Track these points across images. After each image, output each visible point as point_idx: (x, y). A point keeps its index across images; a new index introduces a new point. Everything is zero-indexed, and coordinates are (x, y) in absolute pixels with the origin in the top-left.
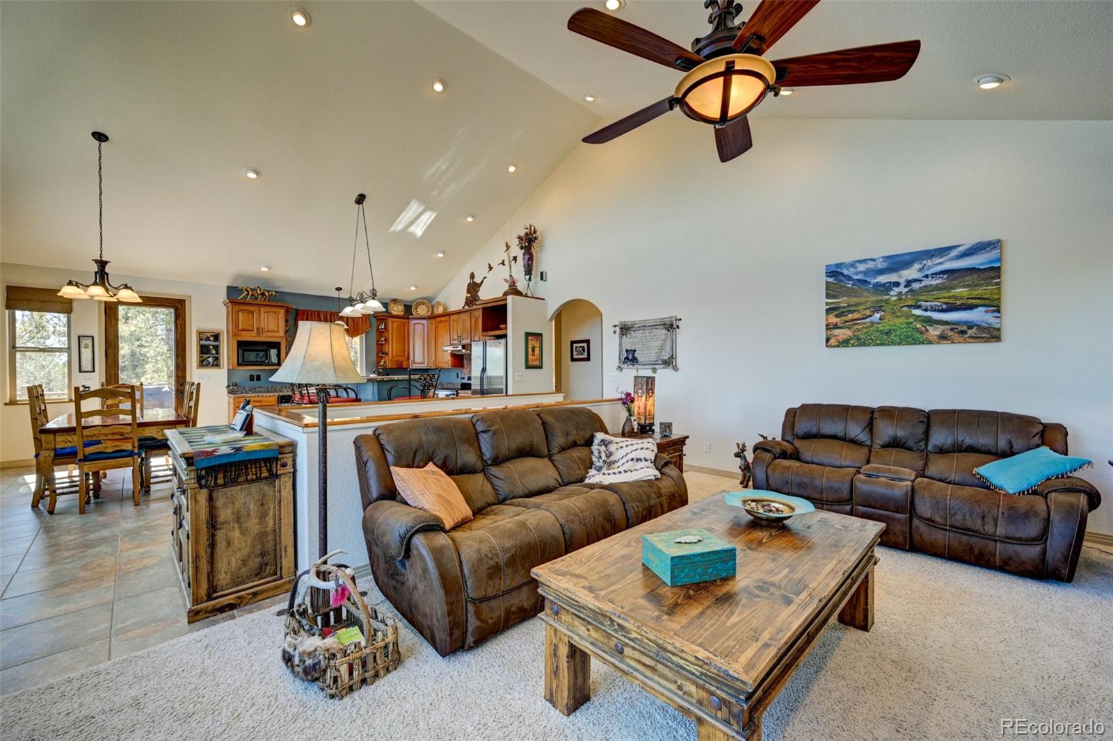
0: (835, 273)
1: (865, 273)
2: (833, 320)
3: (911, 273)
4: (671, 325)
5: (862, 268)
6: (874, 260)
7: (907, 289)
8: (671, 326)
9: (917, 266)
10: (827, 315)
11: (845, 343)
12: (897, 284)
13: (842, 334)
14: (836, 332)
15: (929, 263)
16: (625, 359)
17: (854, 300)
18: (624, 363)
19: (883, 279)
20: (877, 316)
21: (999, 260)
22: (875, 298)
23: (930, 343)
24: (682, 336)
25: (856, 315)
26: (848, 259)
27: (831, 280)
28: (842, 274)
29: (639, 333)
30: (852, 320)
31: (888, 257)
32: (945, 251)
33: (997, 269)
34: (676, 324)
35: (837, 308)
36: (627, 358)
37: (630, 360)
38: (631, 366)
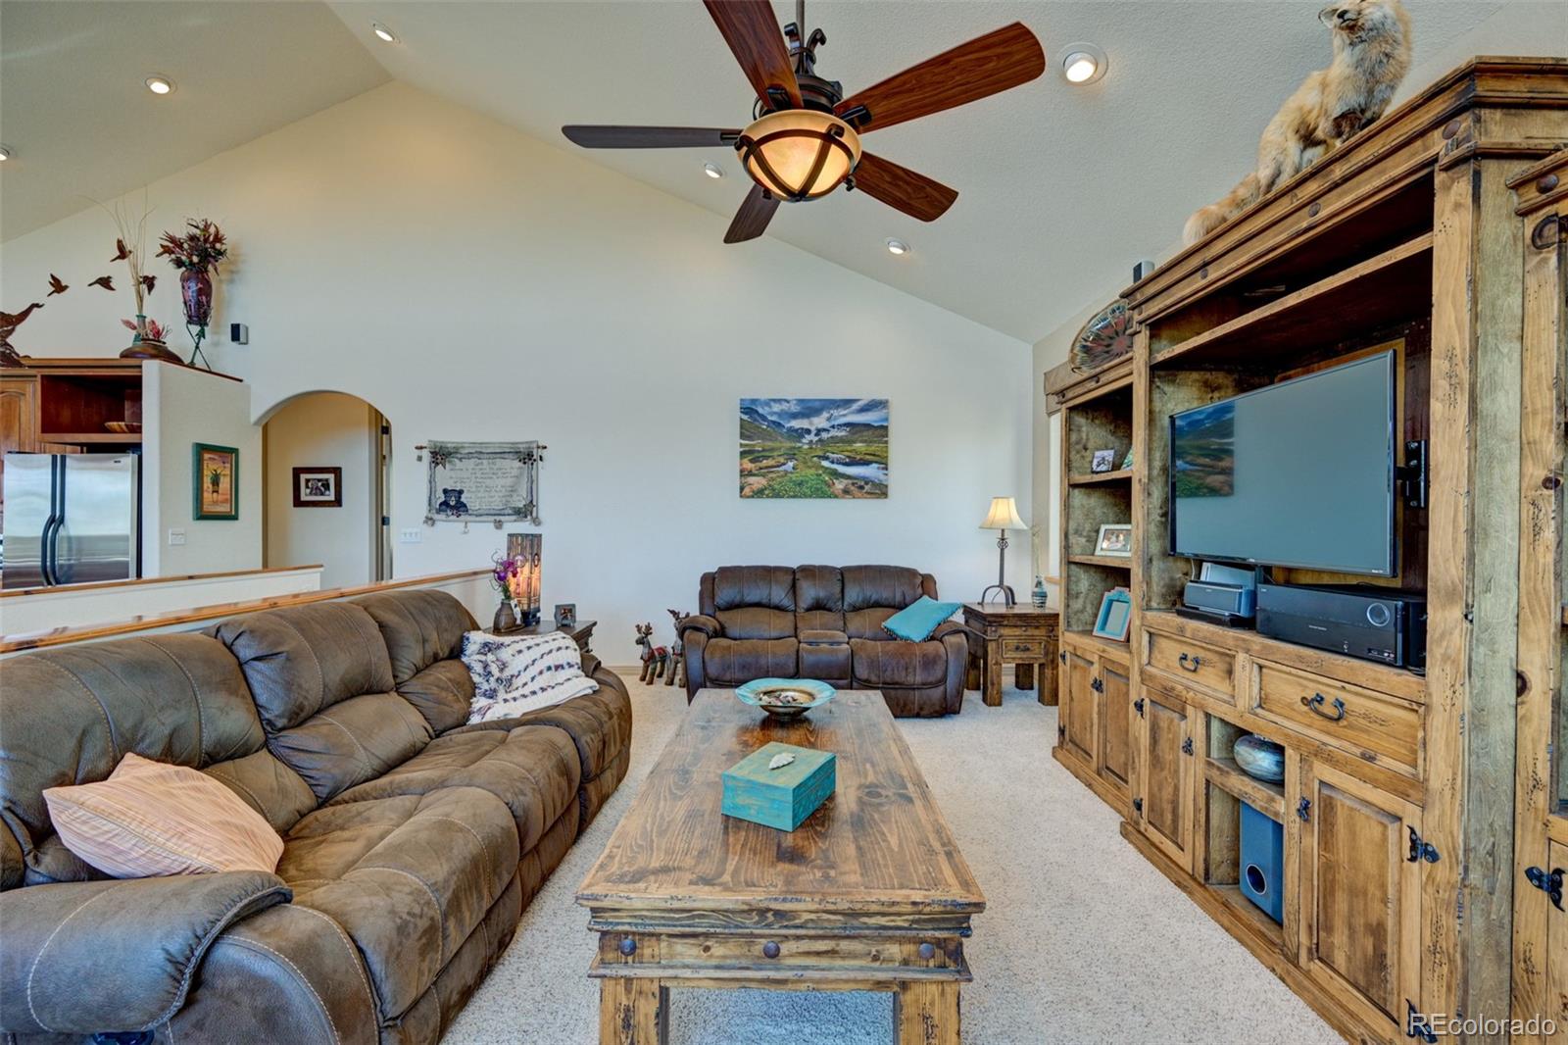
0: (749, 409)
1: (780, 414)
2: (748, 465)
3: (820, 422)
4: (530, 455)
5: (776, 408)
6: (787, 401)
7: (817, 438)
8: (528, 457)
9: (825, 415)
10: (741, 458)
11: (759, 493)
12: (808, 432)
13: (757, 482)
14: (751, 479)
15: (835, 413)
16: (441, 504)
17: (769, 444)
18: (439, 511)
19: (796, 424)
20: (791, 464)
21: (886, 419)
22: (788, 444)
23: (836, 497)
24: (545, 472)
25: (771, 462)
26: (763, 396)
27: (745, 417)
28: (757, 412)
29: (470, 463)
30: (767, 467)
31: (801, 401)
32: (847, 403)
33: (885, 428)
34: (537, 454)
35: (754, 452)
36: (445, 504)
37: (452, 508)
38: (453, 517)
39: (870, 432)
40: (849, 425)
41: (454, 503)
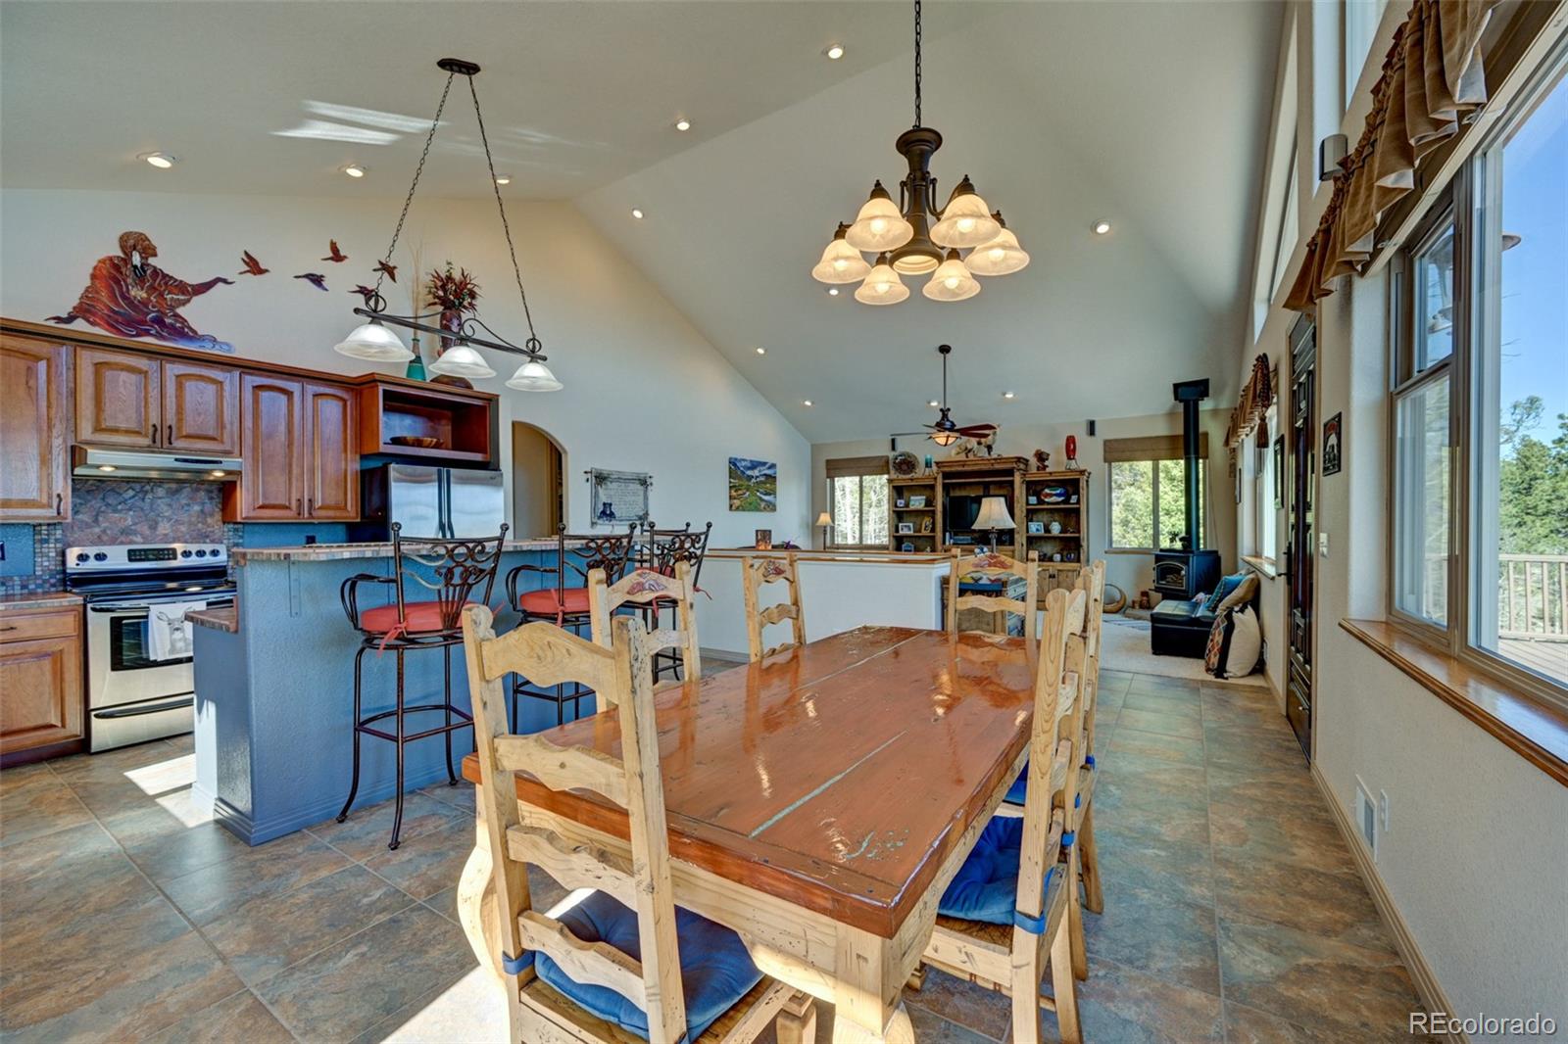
0: (733, 462)
1: (744, 467)
2: (734, 493)
3: (756, 473)
5: (743, 464)
6: (746, 461)
7: (755, 481)
8: (644, 482)
9: (758, 469)
10: (730, 489)
11: (737, 509)
12: (753, 477)
14: (735, 501)
15: (762, 468)
16: (601, 513)
17: (741, 483)
18: (599, 518)
19: (749, 473)
20: (748, 493)
21: (775, 473)
22: (747, 483)
23: (761, 511)
24: (653, 493)
25: (739, 492)
26: (740, 457)
27: (731, 467)
28: (735, 465)
29: (615, 485)
30: (737, 495)
31: (751, 461)
32: (764, 464)
33: (775, 477)
34: (649, 481)
35: (734, 486)
36: (603, 513)
37: (607, 515)
38: (607, 522)
39: (771, 479)
40: (765, 475)
41: (608, 512)
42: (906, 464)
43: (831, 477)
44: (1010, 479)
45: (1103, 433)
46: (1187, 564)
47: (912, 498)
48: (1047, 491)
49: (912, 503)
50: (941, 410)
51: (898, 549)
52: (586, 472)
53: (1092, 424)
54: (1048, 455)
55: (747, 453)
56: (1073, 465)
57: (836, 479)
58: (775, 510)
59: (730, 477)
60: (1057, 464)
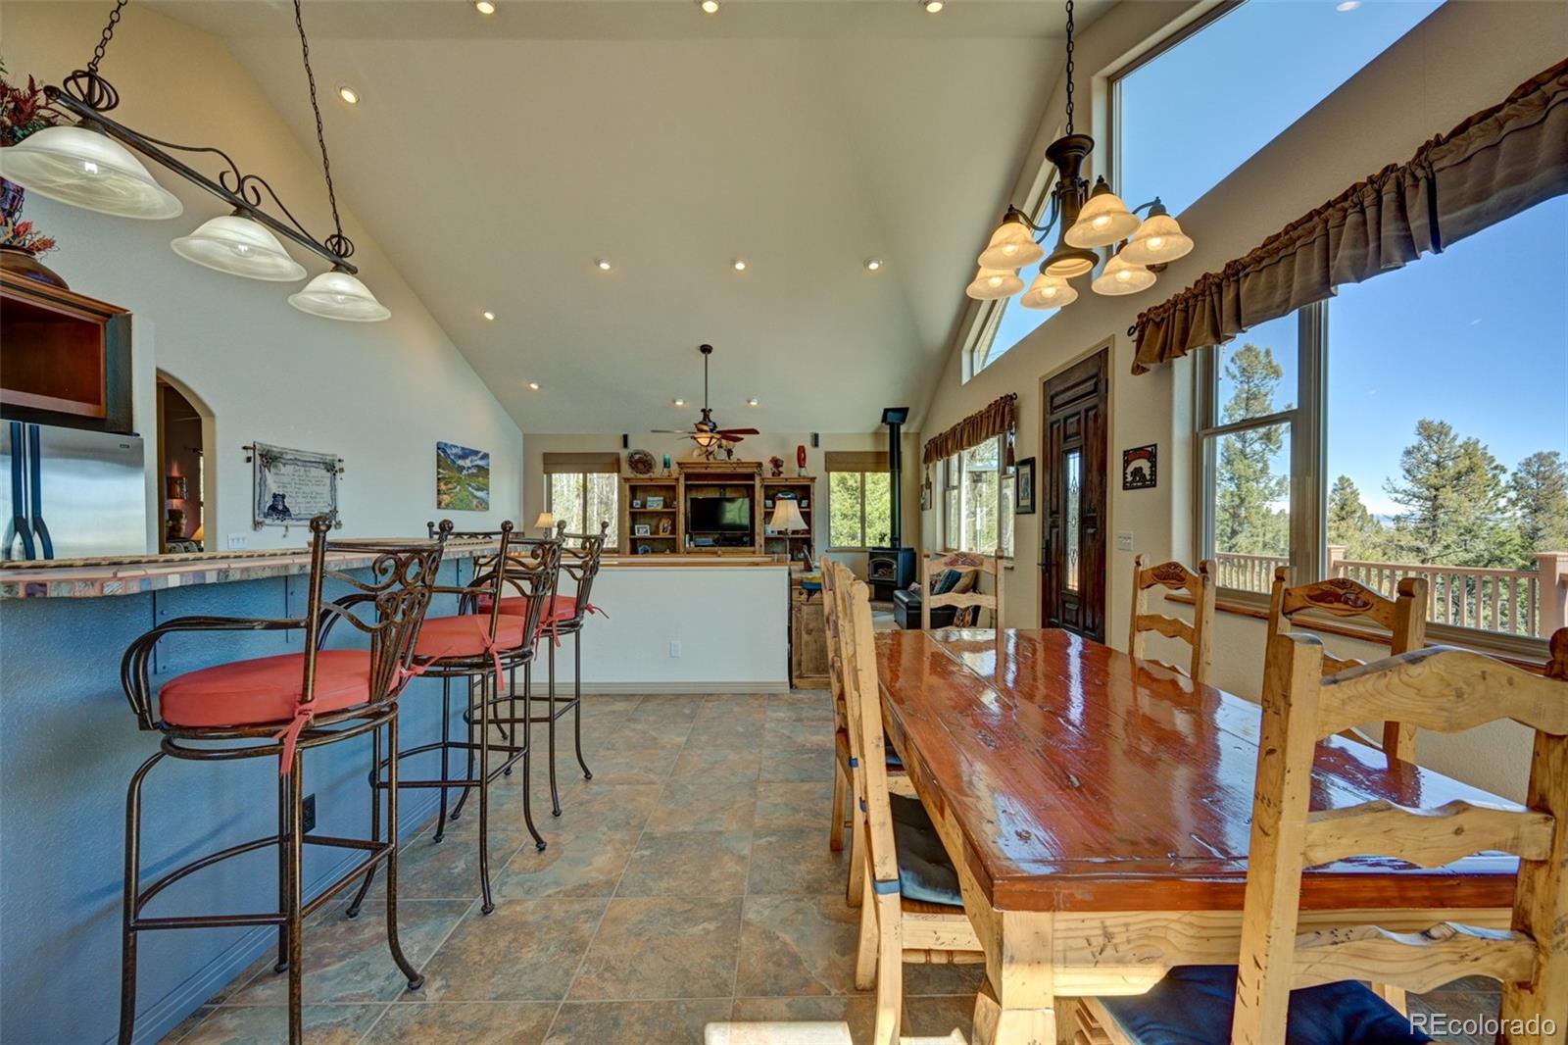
0: (441, 448)
1: (456, 455)
2: (443, 487)
3: (467, 463)
5: (454, 451)
6: (457, 448)
8: (332, 467)
9: (470, 458)
10: (438, 482)
11: (447, 507)
12: (464, 468)
14: (445, 497)
15: (474, 458)
16: (270, 508)
17: (451, 474)
18: (266, 515)
19: (460, 462)
20: (458, 488)
21: (488, 465)
22: (457, 475)
23: (473, 510)
24: (342, 481)
25: (451, 486)
26: (450, 443)
28: (446, 452)
29: (288, 469)
31: (463, 449)
32: (476, 453)
33: (488, 470)
34: (338, 466)
35: (444, 478)
36: (273, 508)
37: (279, 512)
38: (278, 522)
39: (484, 471)
40: (477, 466)
41: (281, 508)
42: (642, 463)
43: (548, 473)
44: (752, 482)
45: (826, 445)
46: (896, 559)
47: (649, 498)
48: (780, 495)
49: (649, 504)
50: (703, 410)
51: (634, 551)
52: (245, 448)
53: (816, 437)
54: (783, 462)
55: (459, 439)
56: (803, 472)
57: (554, 476)
58: (488, 509)
59: (439, 467)
60: (791, 471)
